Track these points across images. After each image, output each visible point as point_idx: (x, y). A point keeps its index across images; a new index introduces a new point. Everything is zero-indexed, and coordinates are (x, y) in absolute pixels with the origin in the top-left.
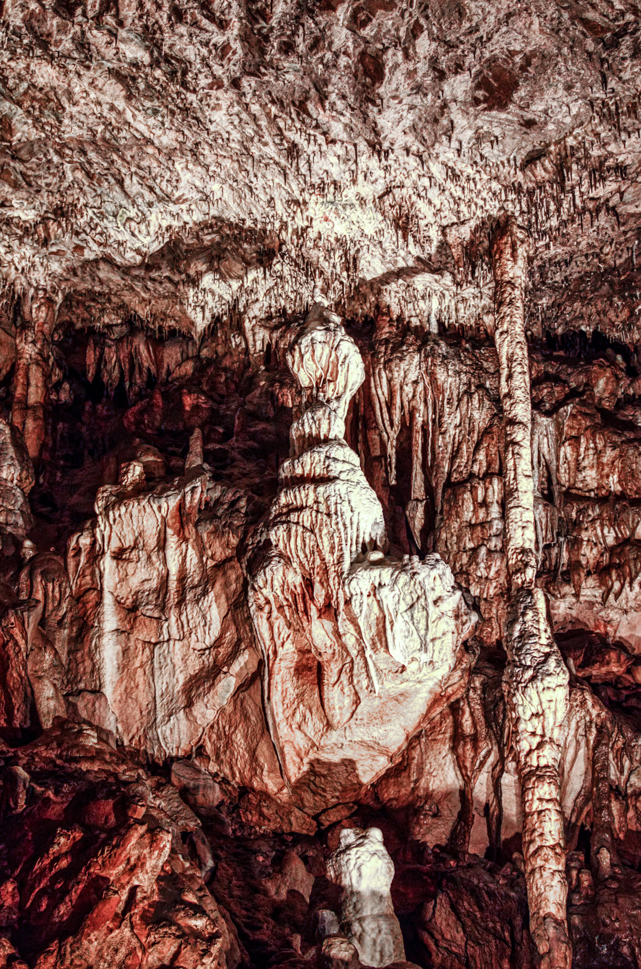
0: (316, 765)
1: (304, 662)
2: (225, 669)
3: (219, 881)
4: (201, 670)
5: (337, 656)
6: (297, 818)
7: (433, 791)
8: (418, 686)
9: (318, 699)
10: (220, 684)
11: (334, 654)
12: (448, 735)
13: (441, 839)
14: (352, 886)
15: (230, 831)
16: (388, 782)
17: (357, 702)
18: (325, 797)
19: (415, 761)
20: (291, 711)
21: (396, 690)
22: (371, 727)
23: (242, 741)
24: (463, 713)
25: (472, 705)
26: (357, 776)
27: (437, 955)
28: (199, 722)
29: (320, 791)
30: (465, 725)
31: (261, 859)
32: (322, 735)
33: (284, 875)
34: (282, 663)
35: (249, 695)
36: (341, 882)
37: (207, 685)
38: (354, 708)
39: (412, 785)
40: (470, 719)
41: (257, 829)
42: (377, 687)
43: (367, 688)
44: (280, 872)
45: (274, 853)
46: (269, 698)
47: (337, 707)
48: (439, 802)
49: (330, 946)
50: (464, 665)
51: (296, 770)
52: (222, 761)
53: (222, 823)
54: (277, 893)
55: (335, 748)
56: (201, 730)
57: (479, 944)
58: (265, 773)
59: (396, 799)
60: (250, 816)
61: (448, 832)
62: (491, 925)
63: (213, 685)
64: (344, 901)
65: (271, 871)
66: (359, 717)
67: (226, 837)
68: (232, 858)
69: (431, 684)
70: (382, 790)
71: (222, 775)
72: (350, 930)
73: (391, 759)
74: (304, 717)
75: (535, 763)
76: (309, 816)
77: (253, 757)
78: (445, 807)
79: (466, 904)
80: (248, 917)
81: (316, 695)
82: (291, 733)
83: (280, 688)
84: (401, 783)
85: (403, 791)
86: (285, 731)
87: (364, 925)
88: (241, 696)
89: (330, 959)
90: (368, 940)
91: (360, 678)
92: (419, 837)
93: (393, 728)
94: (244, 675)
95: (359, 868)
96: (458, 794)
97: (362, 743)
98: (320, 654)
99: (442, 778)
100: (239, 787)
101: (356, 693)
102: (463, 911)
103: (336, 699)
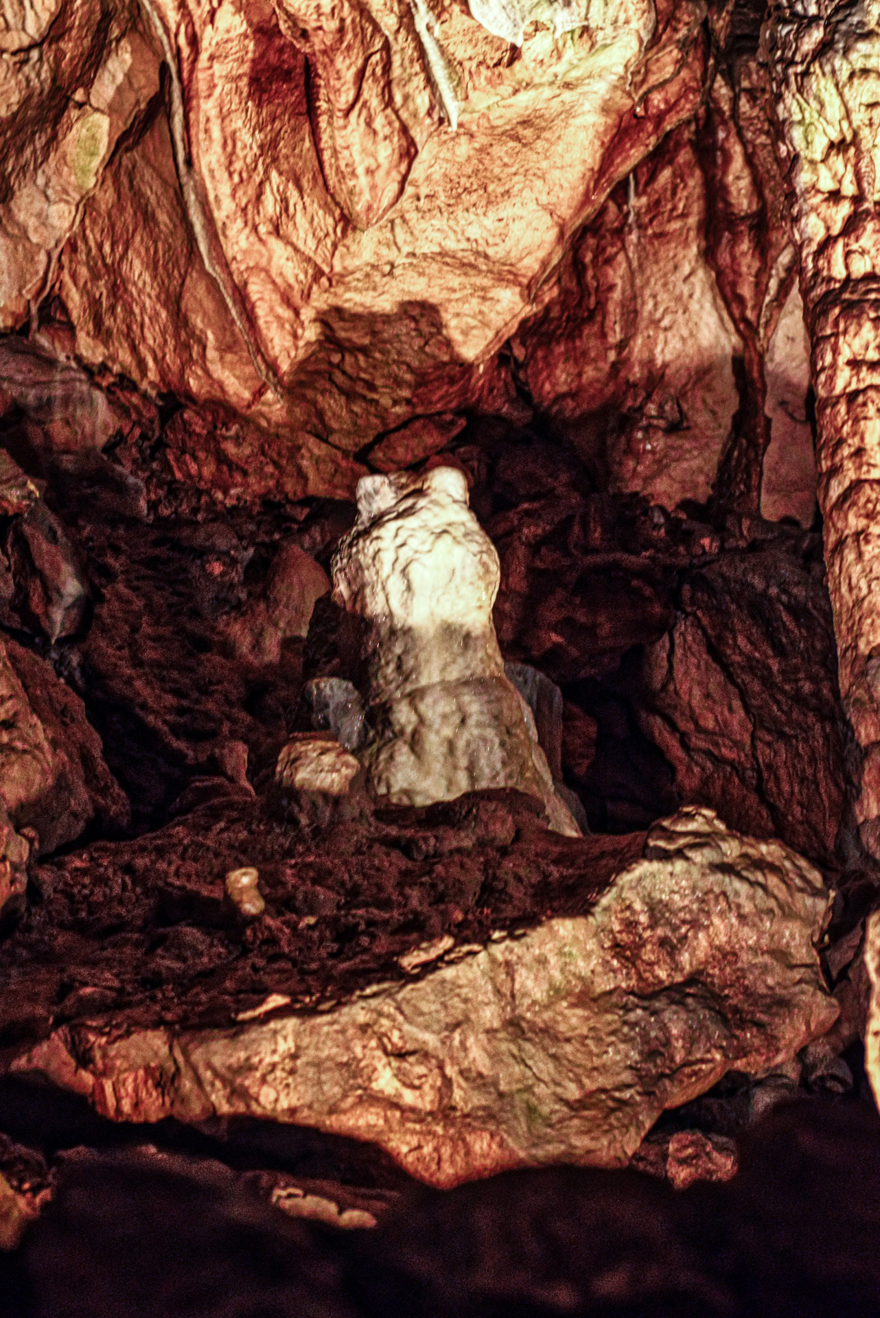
0: (337, 325)
1: (273, 58)
2: (79, 96)
3: (104, 630)
4: (25, 103)
5: (349, 36)
6: (317, 461)
7: (665, 365)
8: (567, 96)
9: (312, 154)
10: (70, 136)
11: (341, 30)
12: (692, 221)
13: (696, 486)
14: (391, 615)
15: (143, 504)
16: (550, 351)
17: (409, 152)
18: (377, 402)
19: (617, 295)
20: (251, 191)
21: (509, 114)
22: (460, 212)
23: (147, 277)
24: (728, 159)
25: (749, 135)
26: (448, 343)
27: (689, 769)
28: (35, 239)
29: (360, 388)
30: (733, 189)
31: (217, 568)
32: (335, 246)
33: (272, 604)
34: (216, 66)
35: (144, 157)
36: (364, 607)
37: (40, 142)
38: (403, 168)
39: (612, 356)
40: (746, 172)
41: (220, 496)
42: (453, 107)
43: (429, 114)
44: (264, 596)
45: (251, 551)
46: (189, 162)
47: (360, 170)
48: (681, 395)
49: (294, 762)
50: (683, 32)
51: (288, 342)
52: (109, 333)
53: (119, 487)
54: (257, 646)
55: (377, 277)
56: (42, 257)
57: (782, 735)
58: (211, 354)
59: (572, 395)
60: (194, 468)
61: (711, 468)
62: (807, 687)
63: (53, 141)
64: (375, 652)
65: (243, 596)
66: (424, 191)
67: (133, 522)
68: (144, 571)
69: (600, 89)
70: (537, 374)
71: (116, 368)
72: (388, 723)
73: (530, 291)
74: (285, 201)
75: (839, 272)
76: (346, 454)
77: (180, 319)
78: (699, 404)
79: (741, 641)
80: (181, 711)
81: (307, 144)
82: (258, 246)
83: (216, 133)
84: (585, 353)
85: (590, 373)
86: (243, 244)
87: (422, 707)
88: (125, 161)
89: (294, 793)
90: (433, 743)
91: (410, 88)
92: (636, 486)
93: (518, 211)
94: (127, 107)
95: (404, 571)
96: (728, 370)
97: (443, 255)
98: (305, 35)
99: (685, 333)
100: (160, 395)
101: (404, 130)
102: (737, 658)
103: (356, 149)
